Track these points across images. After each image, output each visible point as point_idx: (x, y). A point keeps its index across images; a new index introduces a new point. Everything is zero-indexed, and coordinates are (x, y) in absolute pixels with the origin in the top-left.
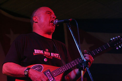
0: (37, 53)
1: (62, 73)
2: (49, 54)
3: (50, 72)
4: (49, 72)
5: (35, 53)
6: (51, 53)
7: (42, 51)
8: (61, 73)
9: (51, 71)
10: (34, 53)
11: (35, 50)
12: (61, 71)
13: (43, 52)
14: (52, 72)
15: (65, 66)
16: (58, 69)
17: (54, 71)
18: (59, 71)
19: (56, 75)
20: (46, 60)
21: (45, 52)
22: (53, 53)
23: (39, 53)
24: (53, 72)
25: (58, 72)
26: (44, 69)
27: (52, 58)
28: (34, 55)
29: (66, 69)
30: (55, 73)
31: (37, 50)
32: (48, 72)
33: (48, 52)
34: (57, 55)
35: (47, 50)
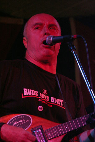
0: (28, 95)
1: (63, 134)
2: (47, 98)
3: (42, 130)
4: (40, 130)
5: (25, 94)
6: (52, 98)
7: (37, 92)
8: (60, 135)
9: (45, 129)
10: (22, 94)
11: (25, 89)
12: (61, 131)
13: (39, 94)
14: (46, 132)
15: (69, 124)
16: (57, 128)
17: (50, 130)
18: (58, 130)
19: (52, 137)
20: (41, 108)
21: (42, 95)
22: (54, 98)
23: (32, 95)
24: (48, 131)
25: (56, 133)
26: (33, 124)
27: (51, 106)
28: (23, 97)
29: (70, 128)
30: (51, 133)
31: (28, 90)
32: (38, 129)
33: (46, 95)
34: (60, 103)
35: (45, 91)
